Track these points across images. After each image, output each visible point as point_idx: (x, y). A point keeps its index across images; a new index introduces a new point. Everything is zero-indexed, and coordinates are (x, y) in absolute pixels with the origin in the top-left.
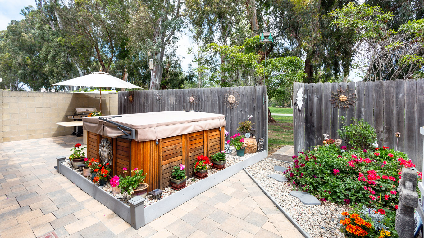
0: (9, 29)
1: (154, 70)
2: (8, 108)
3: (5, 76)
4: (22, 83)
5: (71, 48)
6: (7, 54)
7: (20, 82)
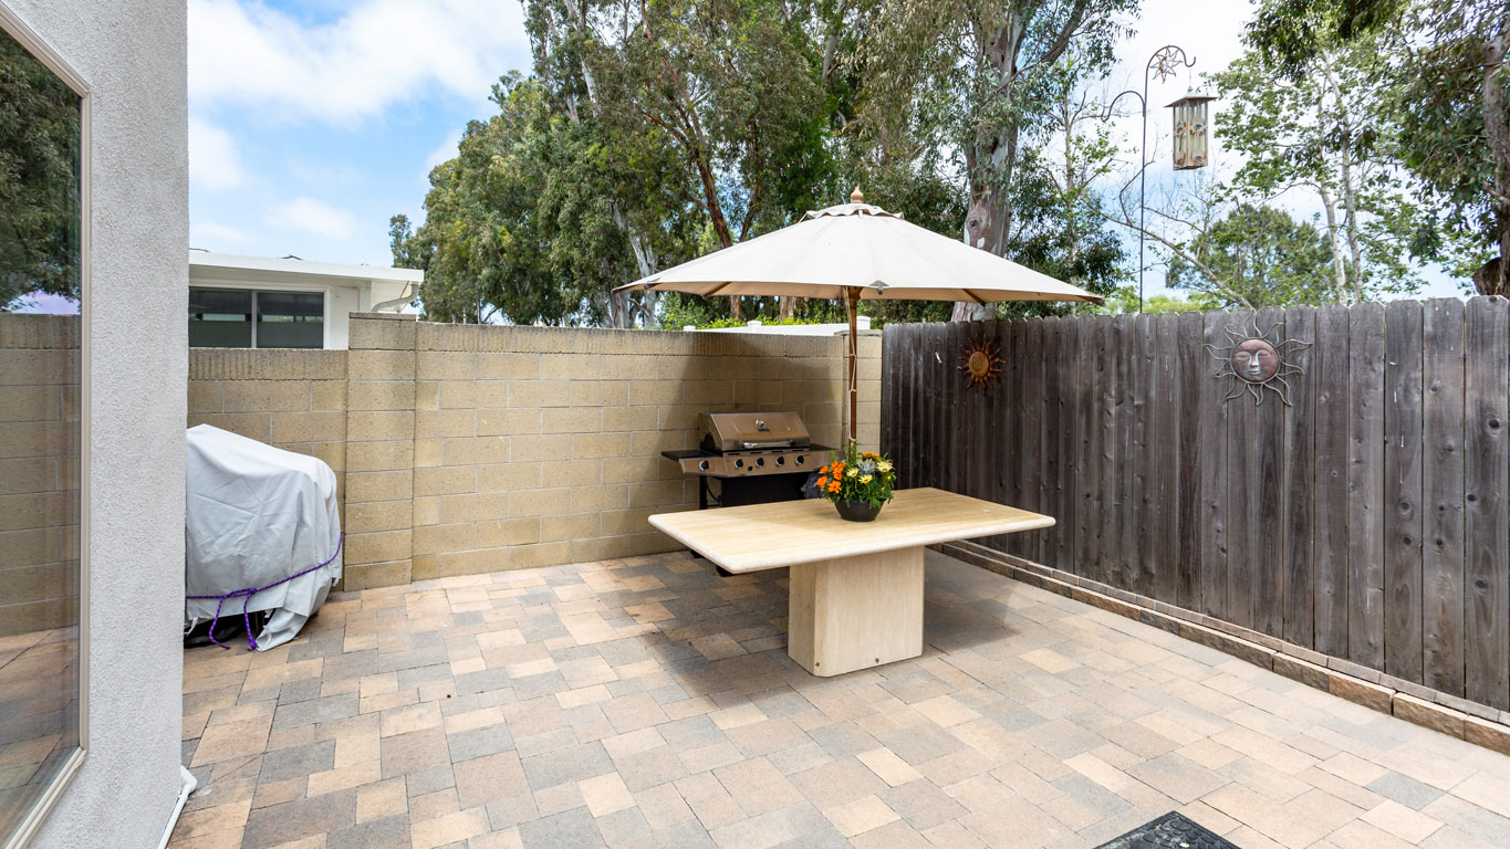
0: (464, 151)
1: (983, 225)
2: (436, 408)
3: (454, 288)
4: (489, 307)
5: (624, 177)
6: (458, 222)
7: (484, 305)
